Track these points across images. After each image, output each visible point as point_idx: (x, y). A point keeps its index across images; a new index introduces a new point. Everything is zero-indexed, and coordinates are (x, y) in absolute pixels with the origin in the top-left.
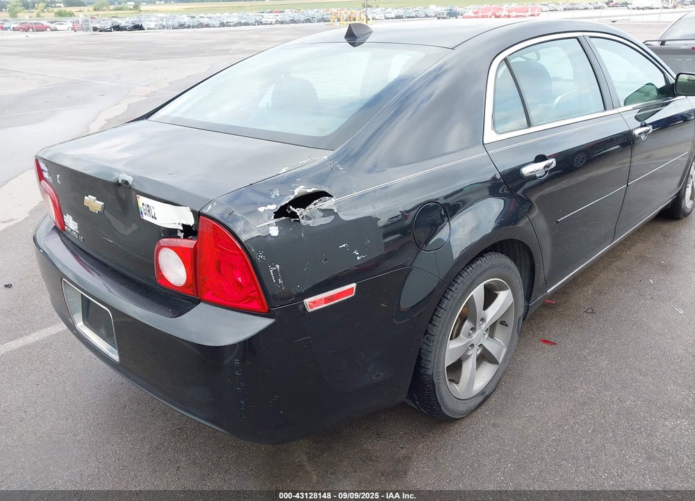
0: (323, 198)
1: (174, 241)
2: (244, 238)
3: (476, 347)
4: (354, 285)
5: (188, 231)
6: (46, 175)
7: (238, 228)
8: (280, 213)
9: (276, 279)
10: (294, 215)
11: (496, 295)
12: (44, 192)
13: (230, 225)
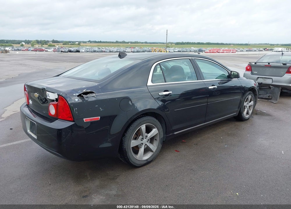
0: (92, 94)
1: (53, 103)
2: (69, 102)
3: (144, 145)
4: (100, 117)
5: (57, 100)
6: (26, 89)
7: (68, 100)
8: (80, 96)
9: (76, 112)
10: (83, 96)
11: (152, 130)
12: (25, 94)
13: (66, 99)
